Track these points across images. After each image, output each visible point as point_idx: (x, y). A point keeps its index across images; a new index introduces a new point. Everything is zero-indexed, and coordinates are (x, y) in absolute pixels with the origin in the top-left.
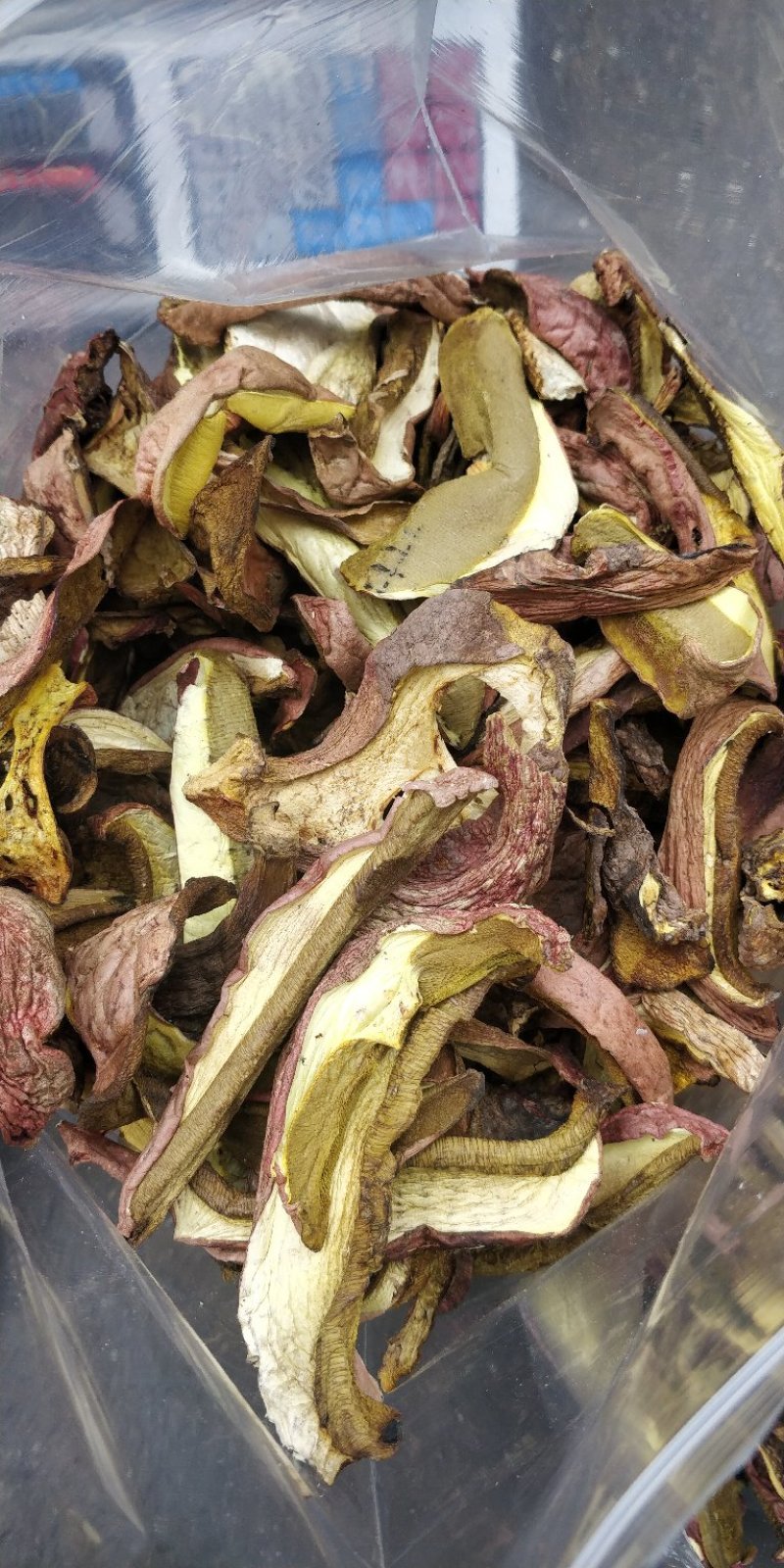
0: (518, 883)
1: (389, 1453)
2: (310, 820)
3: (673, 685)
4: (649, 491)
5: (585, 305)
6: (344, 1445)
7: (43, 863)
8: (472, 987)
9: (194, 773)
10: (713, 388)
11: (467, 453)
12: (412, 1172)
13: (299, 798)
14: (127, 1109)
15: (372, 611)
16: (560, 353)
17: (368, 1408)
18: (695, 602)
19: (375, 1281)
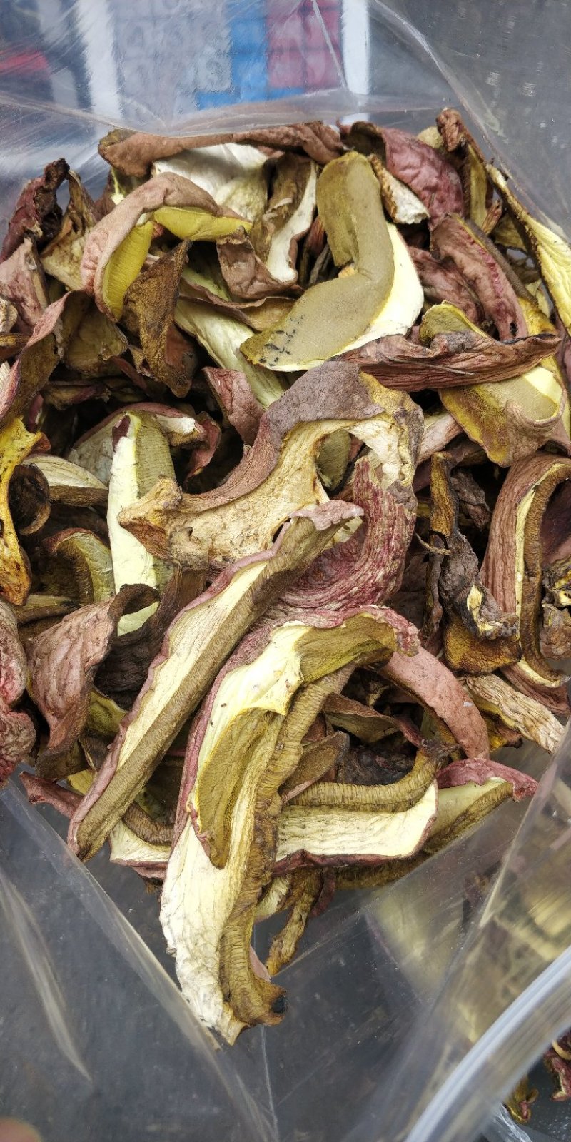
0: (378, 590)
1: (277, 1020)
2: (216, 542)
3: (495, 441)
4: (477, 295)
5: (429, 152)
6: (242, 1015)
7: (9, 573)
8: (341, 668)
9: (126, 505)
10: (528, 214)
11: (338, 261)
12: (294, 809)
13: (208, 525)
14: (74, 762)
15: (265, 382)
16: (409, 188)
17: (261, 986)
18: (513, 378)
19: (265, 891)
